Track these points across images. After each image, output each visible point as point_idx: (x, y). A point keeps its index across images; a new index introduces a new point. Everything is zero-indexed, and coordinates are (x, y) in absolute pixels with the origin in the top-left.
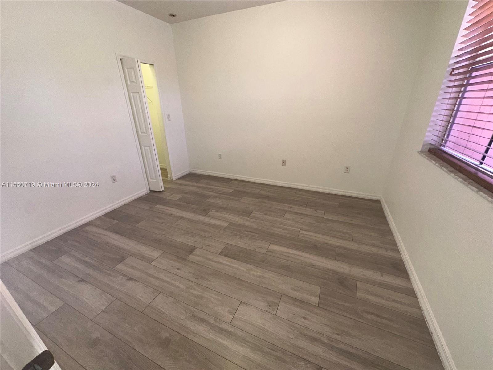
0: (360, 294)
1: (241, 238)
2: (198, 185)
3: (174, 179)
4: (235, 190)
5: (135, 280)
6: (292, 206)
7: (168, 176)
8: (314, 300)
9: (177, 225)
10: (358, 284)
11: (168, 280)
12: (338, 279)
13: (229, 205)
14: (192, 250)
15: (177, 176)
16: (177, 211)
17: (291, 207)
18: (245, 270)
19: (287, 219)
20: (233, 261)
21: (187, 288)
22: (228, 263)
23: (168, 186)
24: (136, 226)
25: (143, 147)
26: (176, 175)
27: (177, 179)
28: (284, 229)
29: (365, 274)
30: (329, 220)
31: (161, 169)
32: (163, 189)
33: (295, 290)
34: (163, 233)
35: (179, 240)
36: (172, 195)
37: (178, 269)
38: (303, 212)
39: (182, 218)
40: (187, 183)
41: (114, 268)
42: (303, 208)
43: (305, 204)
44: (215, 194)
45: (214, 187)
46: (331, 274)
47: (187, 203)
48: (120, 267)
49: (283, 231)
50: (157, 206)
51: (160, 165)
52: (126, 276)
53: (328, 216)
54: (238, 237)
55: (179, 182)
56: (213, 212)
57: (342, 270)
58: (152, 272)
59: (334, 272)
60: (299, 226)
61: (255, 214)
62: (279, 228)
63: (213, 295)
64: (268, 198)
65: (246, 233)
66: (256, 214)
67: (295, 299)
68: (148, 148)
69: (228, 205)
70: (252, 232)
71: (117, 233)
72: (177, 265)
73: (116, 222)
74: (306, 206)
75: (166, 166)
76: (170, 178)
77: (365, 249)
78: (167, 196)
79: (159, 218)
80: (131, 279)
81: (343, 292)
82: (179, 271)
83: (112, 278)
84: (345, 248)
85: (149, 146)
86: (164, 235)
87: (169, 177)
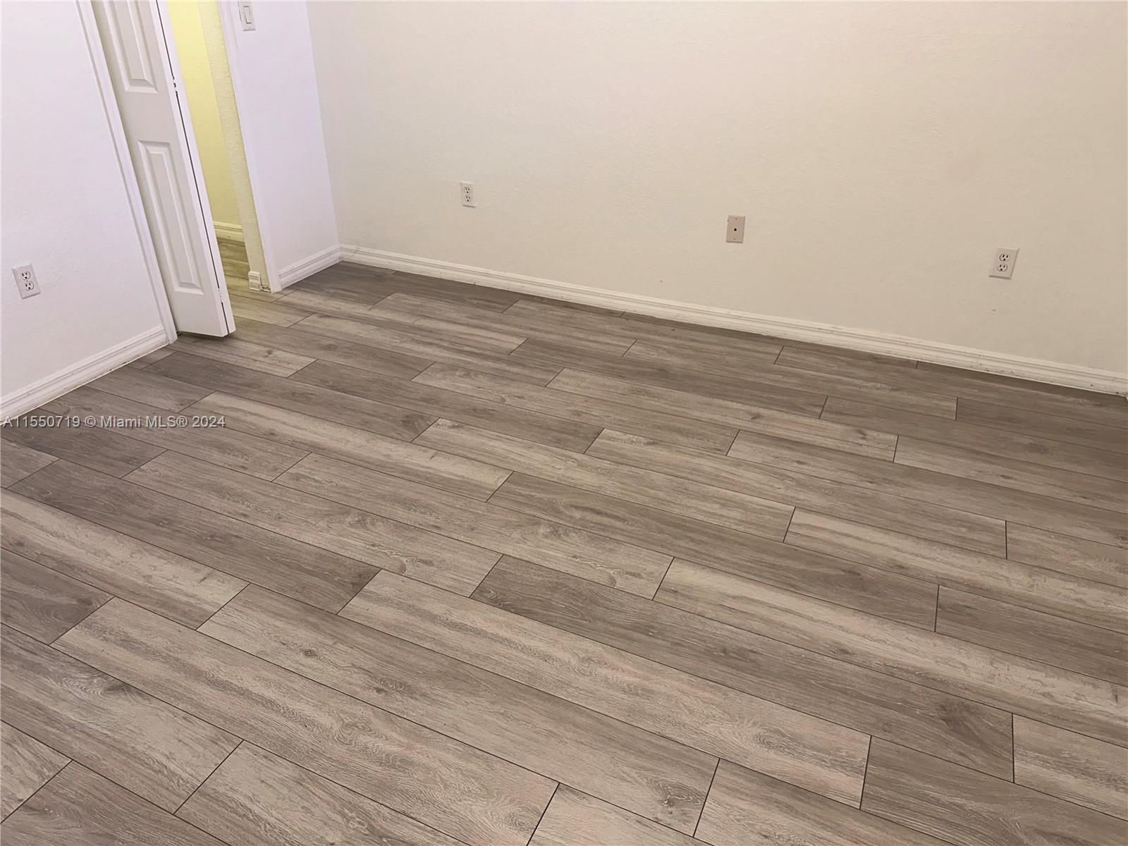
0: (1025, 768)
1: (555, 532)
2: (377, 314)
3: (275, 287)
4: (529, 341)
5: (140, 693)
6: (763, 411)
7: (251, 273)
8: (848, 785)
9: (297, 477)
10: (1022, 728)
11: (270, 694)
12: (943, 708)
13: (508, 401)
14: (360, 579)
15: (287, 273)
16: (294, 419)
17: (756, 417)
18: (574, 662)
19: (738, 463)
20: (528, 624)
21: (347, 726)
22: (504, 633)
23: (250, 314)
24: (131, 477)
25: (141, 147)
26: (283, 271)
27: (288, 288)
28: (725, 503)
29: (1049, 689)
30: (913, 472)
31: (221, 241)
32: (232, 329)
33: (769, 745)
34: (241, 508)
35: (309, 538)
36: (270, 353)
37: (308, 653)
38: (806, 438)
39: (314, 448)
40: (334, 305)
41: (52, 645)
42: (807, 421)
43: (820, 406)
44: (446, 354)
45: (443, 326)
46: (914, 688)
47: (332, 387)
48: (76, 637)
49: (724, 512)
50: (212, 396)
51: (215, 227)
52: (103, 674)
53: (910, 458)
54: (542, 530)
55: (298, 298)
56: (441, 429)
57: (959, 674)
58: (205, 662)
59: (927, 680)
60: (790, 493)
61: (610, 438)
62: (705, 498)
63: (450, 758)
64: (663, 375)
65: (577, 514)
66: (613, 438)
67: (771, 781)
68: (161, 151)
69: (503, 400)
70: (599, 513)
71: (54, 503)
72: (304, 636)
73: (46, 459)
74: (818, 410)
75: (240, 230)
76: (258, 282)
77: (1054, 590)
78: (249, 355)
79: (222, 448)
80: (122, 688)
81: (959, 758)
82: (310, 661)
83: (51, 683)
84: (974, 588)
85: (167, 144)
86: (245, 516)
87: (256, 278)
